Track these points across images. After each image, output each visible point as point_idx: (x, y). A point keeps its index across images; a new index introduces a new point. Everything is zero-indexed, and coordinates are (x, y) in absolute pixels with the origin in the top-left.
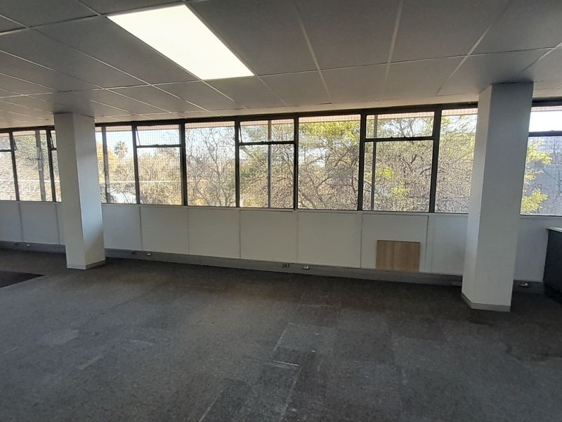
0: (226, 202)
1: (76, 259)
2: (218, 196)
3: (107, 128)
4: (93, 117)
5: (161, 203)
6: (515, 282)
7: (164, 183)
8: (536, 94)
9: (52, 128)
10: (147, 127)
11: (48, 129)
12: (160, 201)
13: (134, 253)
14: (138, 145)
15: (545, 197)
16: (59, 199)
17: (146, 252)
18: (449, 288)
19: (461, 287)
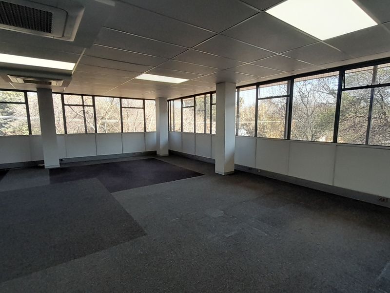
0: (312, 137)
1: (220, 168)
2: (305, 133)
3: (240, 89)
4: (235, 83)
5: (261, 136)
7: (265, 123)
9: (214, 92)
10: (266, 85)
11: (211, 93)
12: (261, 135)
13: (250, 169)
14: (259, 98)
16: (214, 132)
17: (258, 170)
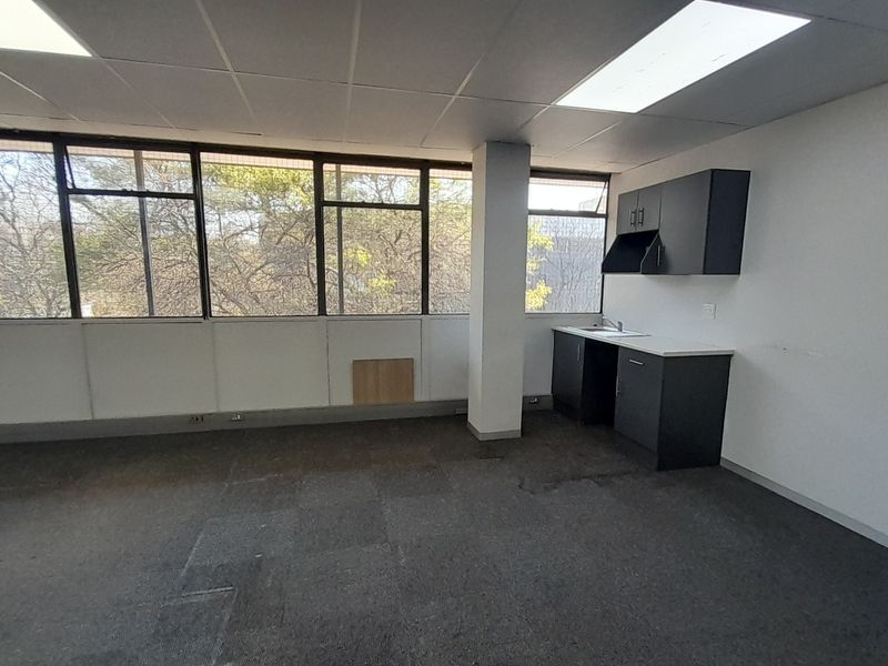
0: (50, 308)
2: (26, 297)
6: (524, 398)
8: (535, 162)
15: (549, 290)
18: (453, 416)
19: (467, 414)
